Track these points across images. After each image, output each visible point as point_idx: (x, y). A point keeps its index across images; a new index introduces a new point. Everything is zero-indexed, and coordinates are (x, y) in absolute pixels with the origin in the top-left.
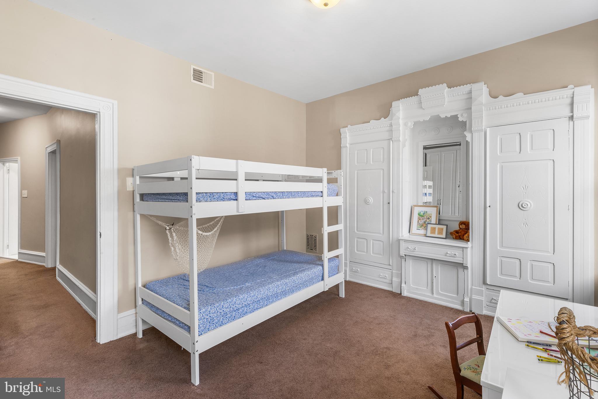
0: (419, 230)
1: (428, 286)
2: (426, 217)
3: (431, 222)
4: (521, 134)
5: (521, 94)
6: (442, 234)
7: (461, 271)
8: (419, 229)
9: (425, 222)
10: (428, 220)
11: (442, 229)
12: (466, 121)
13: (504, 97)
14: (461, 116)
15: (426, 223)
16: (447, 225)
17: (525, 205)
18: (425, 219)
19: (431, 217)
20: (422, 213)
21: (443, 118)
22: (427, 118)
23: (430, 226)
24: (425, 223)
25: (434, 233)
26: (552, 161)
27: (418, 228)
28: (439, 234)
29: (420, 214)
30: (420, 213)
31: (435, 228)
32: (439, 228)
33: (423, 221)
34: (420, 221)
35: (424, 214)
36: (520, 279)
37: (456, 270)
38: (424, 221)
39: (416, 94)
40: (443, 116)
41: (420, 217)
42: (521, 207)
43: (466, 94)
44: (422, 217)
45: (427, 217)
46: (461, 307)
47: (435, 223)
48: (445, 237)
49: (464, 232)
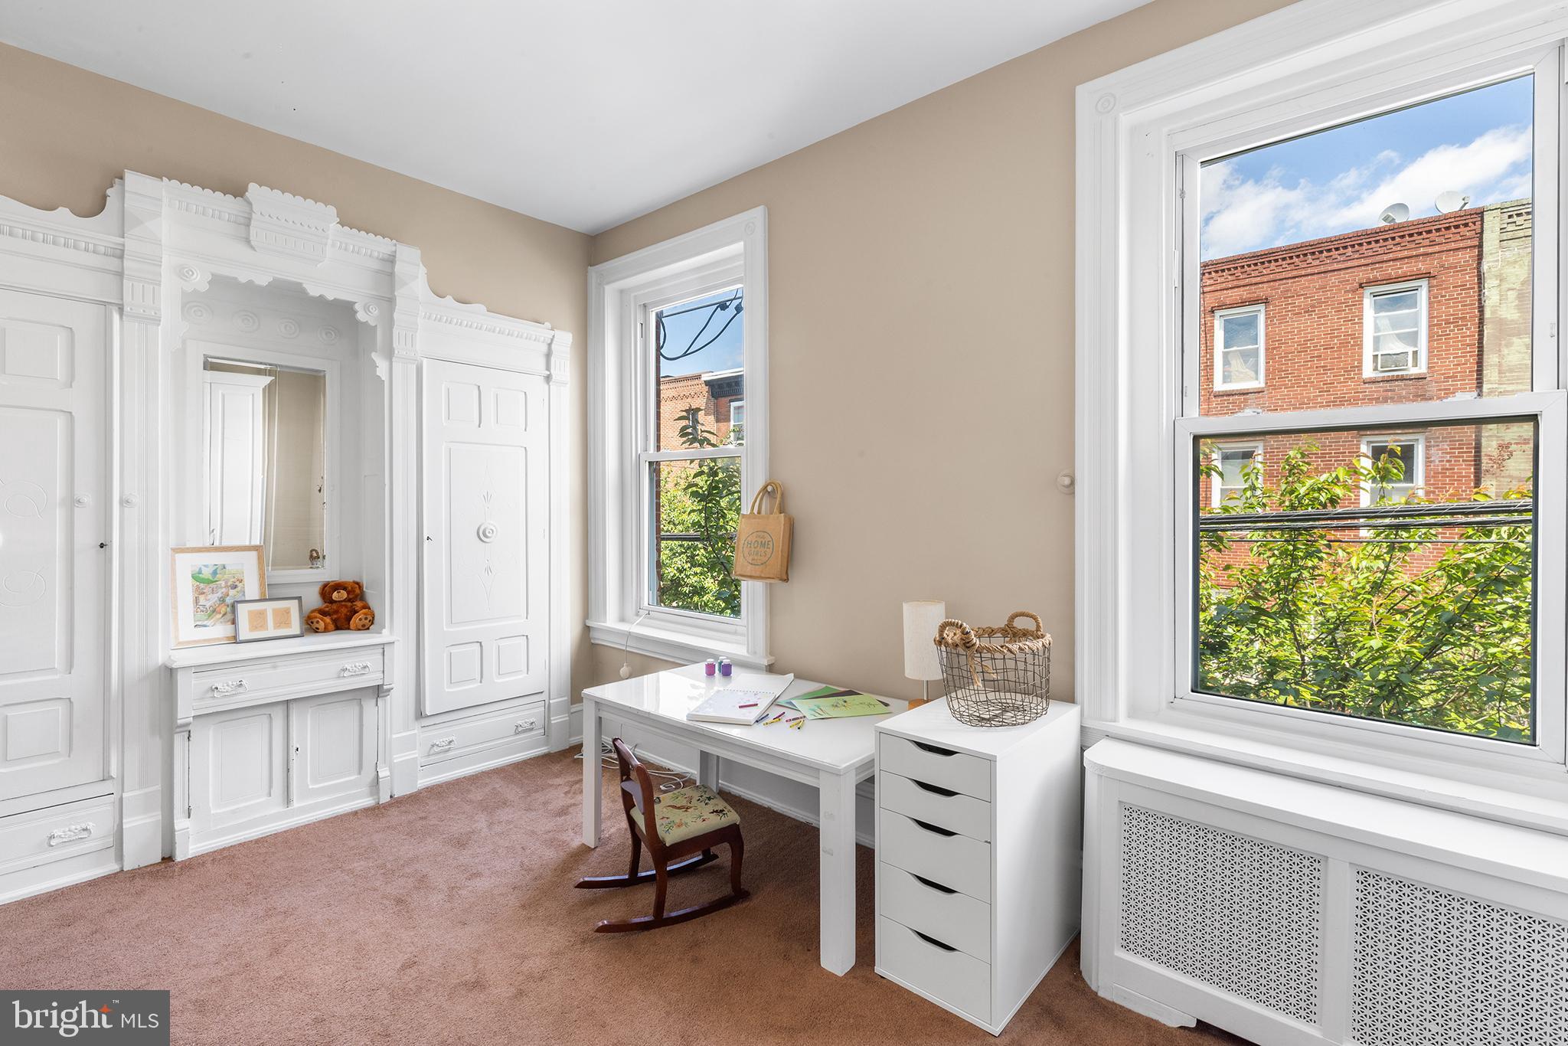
0: (205, 626)
1: (271, 787)
2: (223, 583)
3: (244, 595)
4: (481, 388)
5: (482, 308)
6: (288, 624)
7: (369, 705)
8: (205, 623)
9: (222, 600)
10: (232, 592)
11: (287, 611)
12: (376, 326)
13: (455, 300)
14: (364, 309)
15: (229, 601)
16: (299, 598)
17: (489, 532)
18: (224, 590)
19: (241, 581)
20: (207, 573)
21: (313, 297)
22: (263, 280)
23: (243, 610)
24: (224, 601)
25: (261, 626)
26: (524, 449)
27: (198, 623)
28: (278, 625)
29: (200, 575)
30: (200, 572)
31: (262, 614)
32: (275, 611)
33: (214, 599)
34: (202, 599)
35: (215, 573)
36: (481, 682)
37: (357, 709)
38: (219, 595)
39: (239, 192)
40: (314, 291)
41: (202, 585)
42: (482, 535)
43: (377, 258)
44: (211, 585)
45: (226, 583)
46: (371, 799)
47: (258, 598)
48: (298, 632)
49: (346, 610)
